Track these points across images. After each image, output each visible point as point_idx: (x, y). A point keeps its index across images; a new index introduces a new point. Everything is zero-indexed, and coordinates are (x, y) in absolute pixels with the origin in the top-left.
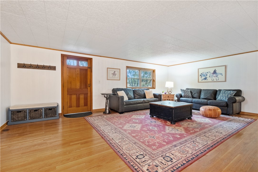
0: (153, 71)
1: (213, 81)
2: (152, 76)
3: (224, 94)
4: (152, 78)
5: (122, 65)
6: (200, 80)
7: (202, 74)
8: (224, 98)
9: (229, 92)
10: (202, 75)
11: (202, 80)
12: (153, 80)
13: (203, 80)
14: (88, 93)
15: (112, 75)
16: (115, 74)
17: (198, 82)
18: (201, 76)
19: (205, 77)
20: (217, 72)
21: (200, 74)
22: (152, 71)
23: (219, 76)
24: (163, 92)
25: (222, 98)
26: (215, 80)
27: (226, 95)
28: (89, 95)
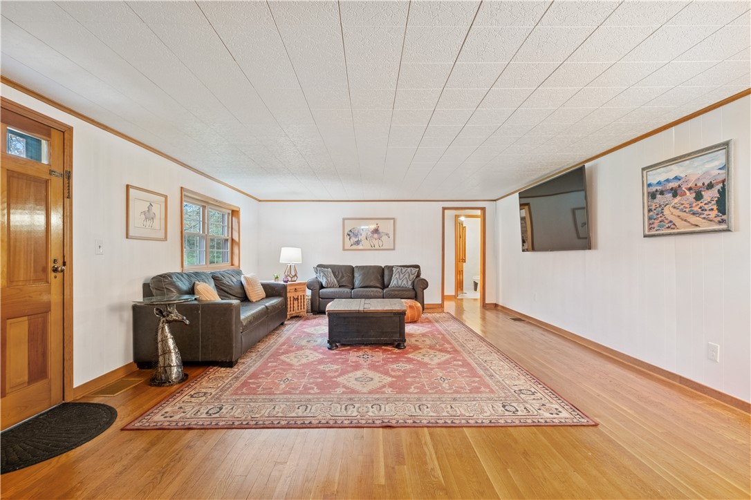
0: (233, 211)
1: (373, 248)
2: (228, 228)
3: (402, 276)
4: (228, 236)
5: (169, 179)
6: (348, 246)
7: (351, 231)
8: (405, 282)
9: (409, 269)
10: (352, 234)
11: (352, 245)
12: (232, 240)
13: (354, 244)
14: (52, 308)
15: (143, 216)
16: (152, 215)
17: (344, 250)
18: (349, 235)
19: (357, 239)
20: (381, 230)
21: (347, 231)
22: (230, 212)
23: (384, 238)
24: (277, 278)
25: (400, 282)
26: (377, 247)
27: (407, 276)
28: (54, 316)
